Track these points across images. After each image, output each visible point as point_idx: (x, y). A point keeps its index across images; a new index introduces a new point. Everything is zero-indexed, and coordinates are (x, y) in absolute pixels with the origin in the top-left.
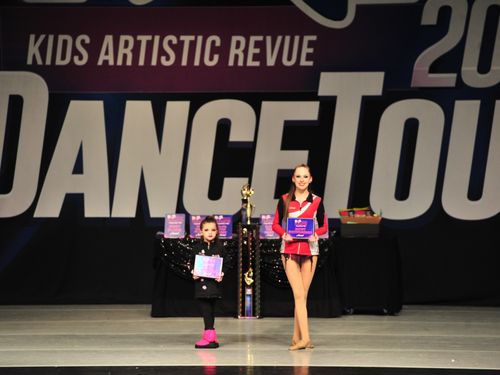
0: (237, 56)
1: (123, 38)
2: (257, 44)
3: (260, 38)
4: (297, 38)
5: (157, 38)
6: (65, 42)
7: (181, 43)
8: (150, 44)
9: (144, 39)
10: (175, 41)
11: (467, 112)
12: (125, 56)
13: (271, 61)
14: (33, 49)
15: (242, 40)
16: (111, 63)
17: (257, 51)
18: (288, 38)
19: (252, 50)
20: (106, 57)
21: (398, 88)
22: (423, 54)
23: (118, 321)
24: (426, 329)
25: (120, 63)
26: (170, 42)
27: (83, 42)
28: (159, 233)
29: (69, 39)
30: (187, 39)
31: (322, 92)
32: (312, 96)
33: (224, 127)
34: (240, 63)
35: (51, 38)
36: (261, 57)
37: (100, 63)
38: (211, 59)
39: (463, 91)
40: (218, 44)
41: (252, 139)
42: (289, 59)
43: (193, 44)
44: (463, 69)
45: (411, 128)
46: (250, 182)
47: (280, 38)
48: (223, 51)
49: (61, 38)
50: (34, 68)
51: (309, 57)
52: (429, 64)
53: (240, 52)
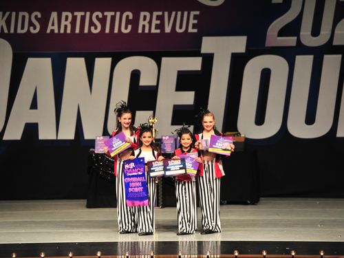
0: (144, 26)
1: (64, 14)
2: (158, 18)
3: (160, 13)
4: (186, 13)
5: (88, 14)
6: (24, 17)
7: (105, 17)
8: (83, 18)
9: (79, 14)
10: (100, 16)
11: (304, 64)
12: (66, 26)
13: (168, 30)
14: (2, 23)
15: (148, 14)
16: (56, 31)
17: (158, 22)
18: (179, 13)
19: (155, 22)
20: (52, 27)
21: (257, 47)
22: (275, 22)
23: (64, 211)
24: (278, 214)
25: (62, 31)
26: (97, 17)
27: (36, 17)
28: (91, 150)
29: (27, 15)
30: (109, 14)
31: (203, 51)
32: (195, 53)
34: (147, 31)
35: (14, 14)
36: (161, 26)
37: (48, 31)
38: (126, 28)
39: (302, 49)
40: (131, 17)
41: (155, 84)
42: (181, 28)
43: (113, 18)
44: (301, 33)
45: (266, 75)
46: (154, 114)
47: (174, 14)
48: (134, 22)
49: (21, 14)
50: (2, 35)
51: (194, 26)
52: (278, 30)
53: (146, 23)
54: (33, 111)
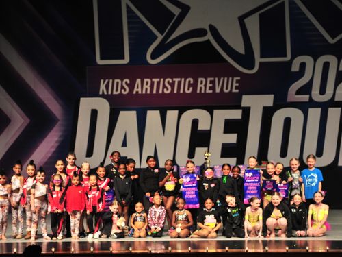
0: (201, 88)
1: (145, 80)
2: (211, 82)
3: (212, 79)
4: (230, 79)
5: (162, 80)
6: (118, 83)
7: (174, 82)
8: (159, 83)
9: (156, 80)
10: (171, 81)
11: (315, 113)
12: (146, 89)
13: (218, 90)
14: (102, 87)
15: (204, 80)
16: (140, 92)
17: (211, 85)
18: (226, 79)
20: (137, 90)
21: (281, 103)
22: (293, 85)
25: (144, 92)
26: (168, 82)
27: (126, 83)
29: (119, 81)
30: (176, 80)
31: (243, 104)
32: (238, 106)
33: (195, 123)
34: (203, 91)
35: (111, 81)
36: (213, 88)
37: (134, 92)
38: (189, 89)
39: (313, 104)
40: (192, 82)
41: (209, 128)
42: (227, 89)
43: (179, 83)
44: (313, 92)
45: (288, 122)
46: (208, 149)
47: (222, 79)
48: (194, 86)
49: (116, 81)
50: (103, 96)
51: (236, 88)
52: (296, 90)
53: (203, 86)
54: (124, 148)
